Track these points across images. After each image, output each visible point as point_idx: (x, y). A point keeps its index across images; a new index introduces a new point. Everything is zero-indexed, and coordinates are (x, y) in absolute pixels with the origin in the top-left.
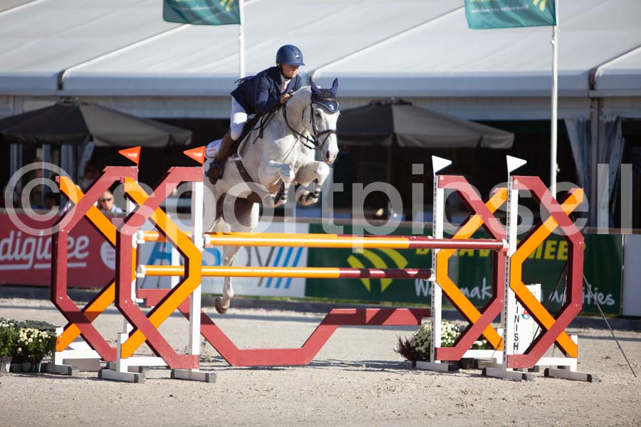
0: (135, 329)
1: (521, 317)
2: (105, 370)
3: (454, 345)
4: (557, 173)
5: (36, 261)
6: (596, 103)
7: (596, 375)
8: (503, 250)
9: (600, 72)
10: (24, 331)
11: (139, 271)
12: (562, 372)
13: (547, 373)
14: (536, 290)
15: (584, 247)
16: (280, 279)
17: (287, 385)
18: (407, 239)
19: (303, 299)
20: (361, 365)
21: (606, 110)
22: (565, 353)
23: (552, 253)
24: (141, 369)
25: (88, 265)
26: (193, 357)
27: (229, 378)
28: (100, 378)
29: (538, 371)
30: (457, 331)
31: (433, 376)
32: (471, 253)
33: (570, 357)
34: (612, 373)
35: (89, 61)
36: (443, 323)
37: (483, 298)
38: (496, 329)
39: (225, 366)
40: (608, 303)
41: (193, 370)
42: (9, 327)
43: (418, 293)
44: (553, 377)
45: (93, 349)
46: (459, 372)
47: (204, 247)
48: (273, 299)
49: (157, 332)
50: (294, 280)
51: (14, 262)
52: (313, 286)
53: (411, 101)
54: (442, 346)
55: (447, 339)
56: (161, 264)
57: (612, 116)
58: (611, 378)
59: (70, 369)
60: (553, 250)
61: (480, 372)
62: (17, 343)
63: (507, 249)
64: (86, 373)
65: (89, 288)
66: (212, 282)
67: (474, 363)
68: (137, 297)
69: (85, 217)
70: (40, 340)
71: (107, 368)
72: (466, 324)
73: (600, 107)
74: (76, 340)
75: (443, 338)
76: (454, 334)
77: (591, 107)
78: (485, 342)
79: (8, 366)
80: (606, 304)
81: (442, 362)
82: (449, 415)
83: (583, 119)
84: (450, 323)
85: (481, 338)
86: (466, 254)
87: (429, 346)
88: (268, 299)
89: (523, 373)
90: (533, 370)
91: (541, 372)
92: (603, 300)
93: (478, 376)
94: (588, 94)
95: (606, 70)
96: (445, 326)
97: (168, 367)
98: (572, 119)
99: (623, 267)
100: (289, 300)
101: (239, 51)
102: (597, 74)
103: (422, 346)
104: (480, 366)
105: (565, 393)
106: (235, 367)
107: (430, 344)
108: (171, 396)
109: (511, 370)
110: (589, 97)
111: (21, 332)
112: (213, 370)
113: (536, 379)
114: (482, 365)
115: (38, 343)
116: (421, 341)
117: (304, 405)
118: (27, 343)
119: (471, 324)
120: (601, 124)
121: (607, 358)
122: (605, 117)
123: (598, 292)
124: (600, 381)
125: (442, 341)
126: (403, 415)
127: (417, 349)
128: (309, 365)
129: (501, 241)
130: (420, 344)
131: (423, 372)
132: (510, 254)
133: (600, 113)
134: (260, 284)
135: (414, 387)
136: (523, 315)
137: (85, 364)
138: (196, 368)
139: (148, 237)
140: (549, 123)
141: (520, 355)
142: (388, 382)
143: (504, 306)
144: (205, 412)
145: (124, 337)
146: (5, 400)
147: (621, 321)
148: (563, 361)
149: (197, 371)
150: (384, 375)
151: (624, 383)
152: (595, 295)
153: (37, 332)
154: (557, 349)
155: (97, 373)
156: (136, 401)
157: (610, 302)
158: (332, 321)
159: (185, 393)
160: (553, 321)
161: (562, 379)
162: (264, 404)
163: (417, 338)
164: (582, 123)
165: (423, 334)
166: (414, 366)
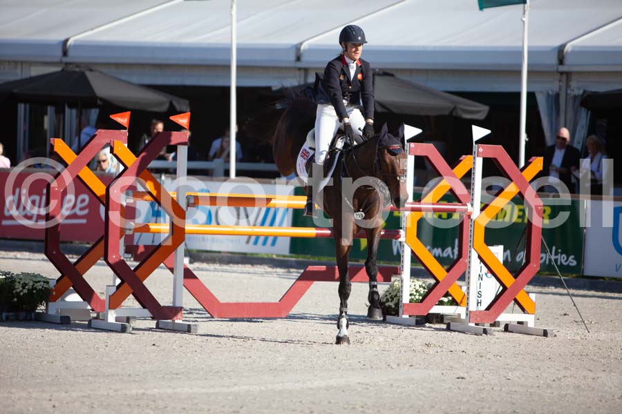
0: (123, 282)
1: (484, 276)
2: (95, 320)
3: (422, 301)
4: (526, 141)
6: (564, 77)
7: (552, 331)
8: (467, 214)
9: (568, 48)
10: (19, 283)
12: (521, 328)
16: (266, 238)
19: (288, 257)
21: (573, 84)
22: (523, 310)
23: (519, 217)
24: (128, 319)
25: (88, 221)
26: (176, 309)
27: (210, 329)
28: (89, 327)
29: (499, 326)
30: (424, 288)
31: (401, 330)
32: (444, 215)
33: (528, 314)
34: (568, 329)
35: (92, 29)
36: (412, 280)
38: (461, 287)
39: (208, 318)
40: (571, 264)
41: (177, 321)
42: (5, 279)
43: (395, 253)
44: (512, 332)
45: (84, 300)
46: (425, 327)
48: (259, 256)
49: (143, 285)
50: (279, 239)
52: (297, 244)
53: (393, 73)
54: (410, 302)
55: (415, 296)
56: (156, 222)
57: (579, 89)
58: (565, 333)
60: (521, 214)
61: (444, 326)
62: (13, 293)
63: (472, 213)
66: (204, 239)
67: (439, 318)
69: (78, 176)
71: (97, 318)
72: (432, 281)
73: (568, 80)
75: (411, 295)
76: (422, 291)
77: (560, 81)
78: (450, 298)
80: (568, 264)
81: (410, 316)
82: (411, 366)
83: (553, 91)
84: (418, 280)
85: (447, 295)
86: (440, 216)
87: (398, 302)
88: (256, 256)
89: (485, 327)
90: (495, 324)
91: (502, 327)
92: (566, 261)
93: (443, 330)
94: (558, 68)
95: (574, 47)
96: (414, 284)
97: (153, 318)
98: (542, 92)
99: (585, 231)
100: (274, 256)
101: (231, 24)
102: (566, 50)
103: (391, 301)
104: (445, 321)
105: (521, 346)
106: (217, 319)
107: (399, 299)
108: (154, 345)
109: (472, 325)
110: (558, 72)
111: (17, 284)
112: (196, 321)
113: (496, 333)
114: (447, 320)
116: (391, 297)
117: (278, 355)
118: (22, 294)
119: (438, 282)
120: (568, 97)
121: (565, 315)
122: (573, 90)
123: (562, 253)
124: (555, 336)
125: (410, 298)
126: (368, 366)
127: (387, 304)
128: (286, 318)
129: (466, 205)
130: (390, 300)
131: (392, 326)
132: (474, 217)
133: (568, 86)
134: (248, 242)
135: (382, 339)
136: (486, 274)
138: (180, 319)
140: (518, 95)
141: (481, 311)
142: (358, 335)
143: (467, 266)
144: (184, 360)
145: (113, 290)
147: (582, 281)
148: (522, 317)
149: (180, 322)
150: (355, 328)
151: (578, 338)
152: (559, 257)
153: (31, 283)
154: (517, 306)
155: (87, 323)
156: (120, 349)
157: (572, 262)
158: (308, 277)
159: (168, 342)
160: (513, 280)
161: (520, 333)
162: (240, 354)
163: (387, 294)
164: (552, 96)
165: (393, 291)
166: (384, 320)
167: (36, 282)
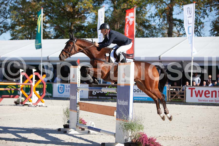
3: (24, 102)
7: (48, 106)
8: (32, 85)
9: (49, 57)
12: (42, 106)
13: (39, 106)
14: (38, 92)
22: (42, 102)
31: (20, 107)
34: (50, 106)
38: (31, 99)
43: (18, 94)
46: (24, 106)
60: (41, 86)
67: (27, 105)
76: (24, 100)
84: (23, 98)
85: (28, 100)
87: (19, 102)
89: (35, 106)
90: (37, 105)
91: (38, 106)
92: (50, 95)
93: (28, 107)
94: (47, 60)
99: (53, 89)
109: (33, 105)
119: (27, 98)
121: (50, 104)
123: (49, 93)
127: (17, 102)
129: (32, 83)
141: (35, 103)
143: (32, 95)
147: (53, 98)
148: (42, 104)
151: (52, 107)
160: (41, 97)
165: (18, 100)
166: (17, 105)
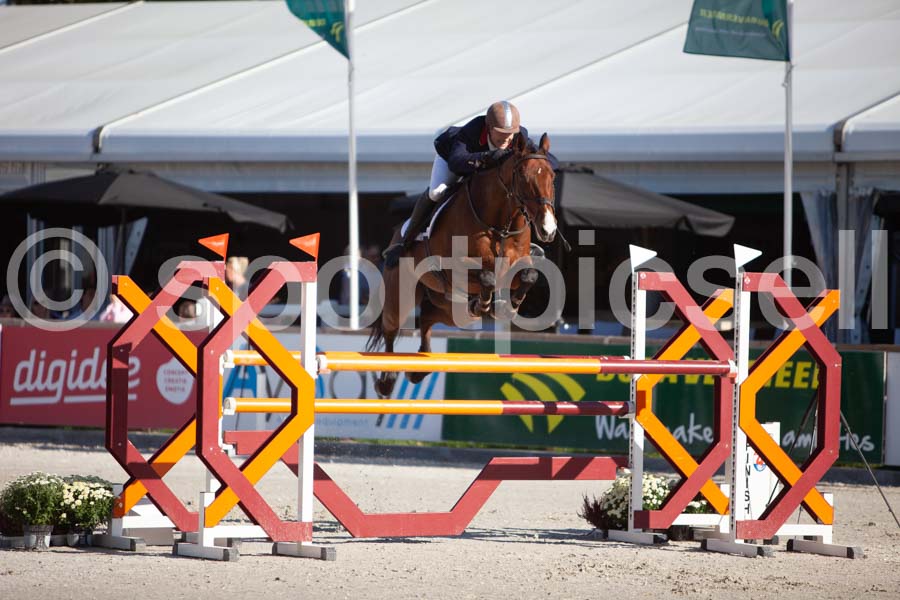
0: (224, 486)
1: (753, 467)
2: (182, 543)
3: (661, 507)
5: (66, 391)
6: (844, 170)
7: (859, 549)
8: (729, 376)
9: (849, 127)
10: (69, 490)
11: (227, 405)
12: (810, 545)
13: (791, 546)
14: (773, 429)
15: (840, 369)
16: (407, 416)
17: (434, 564)
18: (597, 360)
19: (440, 445)
20: (532, 536)
21: (858, 180)
22: (815, 518)
23: (786, 379)
24: (230, 542)
25: (139, 397)
26: (303, 525)
27: (352, 554)
28: (175, 554)
29: (777, 543)
30: (664, 488)
31: (634, 550)
32: (673, 379)
33: (823, 524)
34: (880, 546)
36: (646, 476)
37: (691, 441)
38: (719, 485)
39: (345, 538)
40: (865, 449)
41: (304, 544)
42: (49, 485)
43: (600, 435)
44: (799, 552)
45: (164, 514)
46: (668, 545)
47: (318, 372)
48: (396, 444)
49: (254, 490)
50: (426, 418)
51: (36, 393)
52: (453, 425)
54: (644, 509)
55: (651, 499)
56: (241, 397)
57: (867, 188)
58: (878, 552)
59: (133, 542)
60: (788, 374)
61: (697, 545)
62: (60, 507)
63: (736, 374)
64: (154, 547)
65: (140, 430)
67: (688, 533)
68: (224, 442)
69: (153, 331)
70: (92, 503)
71: (183, 540)
72: (676, 477)
73: (850, 174)
74: (141, 502)
75: (645, 498)
76: (661, 492)
77: (837, 176)
78: (704, 502)
79: (47, 539)
80: (862, 449)
81: (644, 530)
83: (827, 191)
84: (655, 477)
85: (699, 497)
86: (667, 380)
87: (627, 510)
88: (391, 444)
89: (758, 545)
90: (774, 541)
91: (783, 545)
92: (859, 443)
93: (695, 550)
94: (833, 158)
95: (857, 125)
96: (649, 481)
97: (269, 540)
98: (810, 193)
99: (885, 398)
100: (419, 444)
102: (845, 130)
103: (616, 509)
104: (696, 537)
105: (819, 573)
106: (358, 539)
107: (627, 505)
108: (278, 579)
109: (741, 542)
110: (834, 162)
111: (65, 491)
113: (777, 554)
114: (699, 535)
115: (90, 507)
116: (616, 502)
117: (463, 592)
118: (73, 506)
119: (684, 478)
120: (851, 199)
121: (871, 524)
122: (857, 189)
123: (851, 433)
124: (865, 557)
125: (644, 502)
127: (609, 513)
128: (460, 537)
129: (727, 363)
130: (614, 506)
131: (619, 545)
132: (739, 380)
133: (849, 183)
134: (379, 424)
136: (755, 465)
137: (154, 536)
138: (308, 540)
139: (239, 359)
140: (780, 197)
141: (752, 522)
142: (573, 559)
143: (732, 453)
145: (209, 498)
146: (50, 585)
147: (885, 474)
148: (812, 529)
149: (309, 544)
150: (566, 549)
152: (846, 438)
153: (87, 491)
154: (805, 512)
155: (171, 548)
156: (230, 586)
157: (867, 446)
158: (493, 475)
159: (295, 574)
160: (800, 474)
161: (813, 553)
162: (407, 591)
163: (610, 497)
164: (826, 198)
165: (618, 492)
166: (605, 537)
167: (94, 489)
